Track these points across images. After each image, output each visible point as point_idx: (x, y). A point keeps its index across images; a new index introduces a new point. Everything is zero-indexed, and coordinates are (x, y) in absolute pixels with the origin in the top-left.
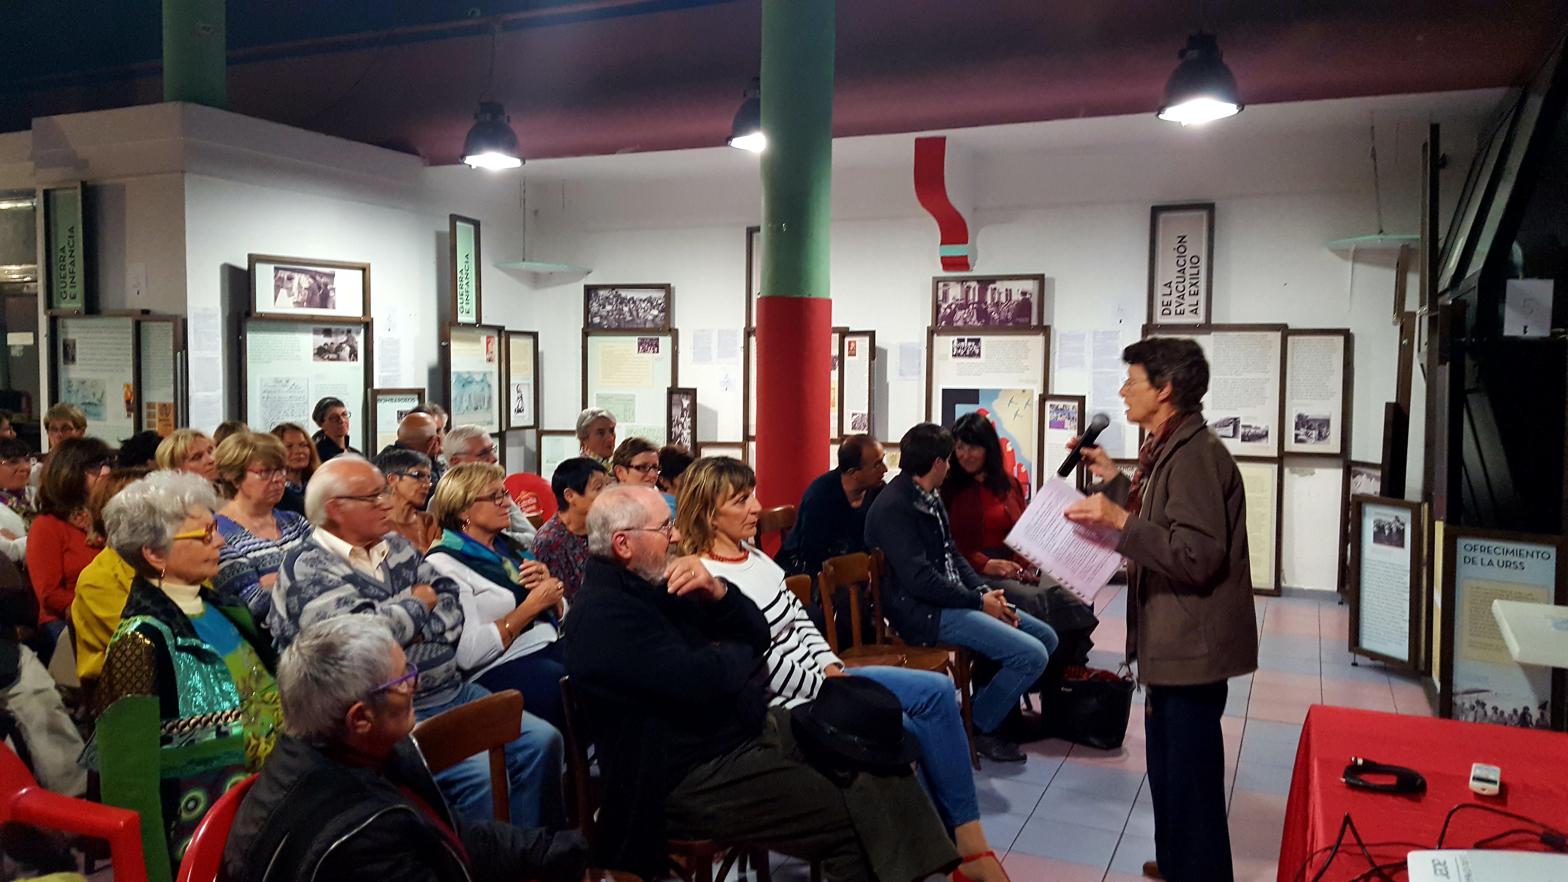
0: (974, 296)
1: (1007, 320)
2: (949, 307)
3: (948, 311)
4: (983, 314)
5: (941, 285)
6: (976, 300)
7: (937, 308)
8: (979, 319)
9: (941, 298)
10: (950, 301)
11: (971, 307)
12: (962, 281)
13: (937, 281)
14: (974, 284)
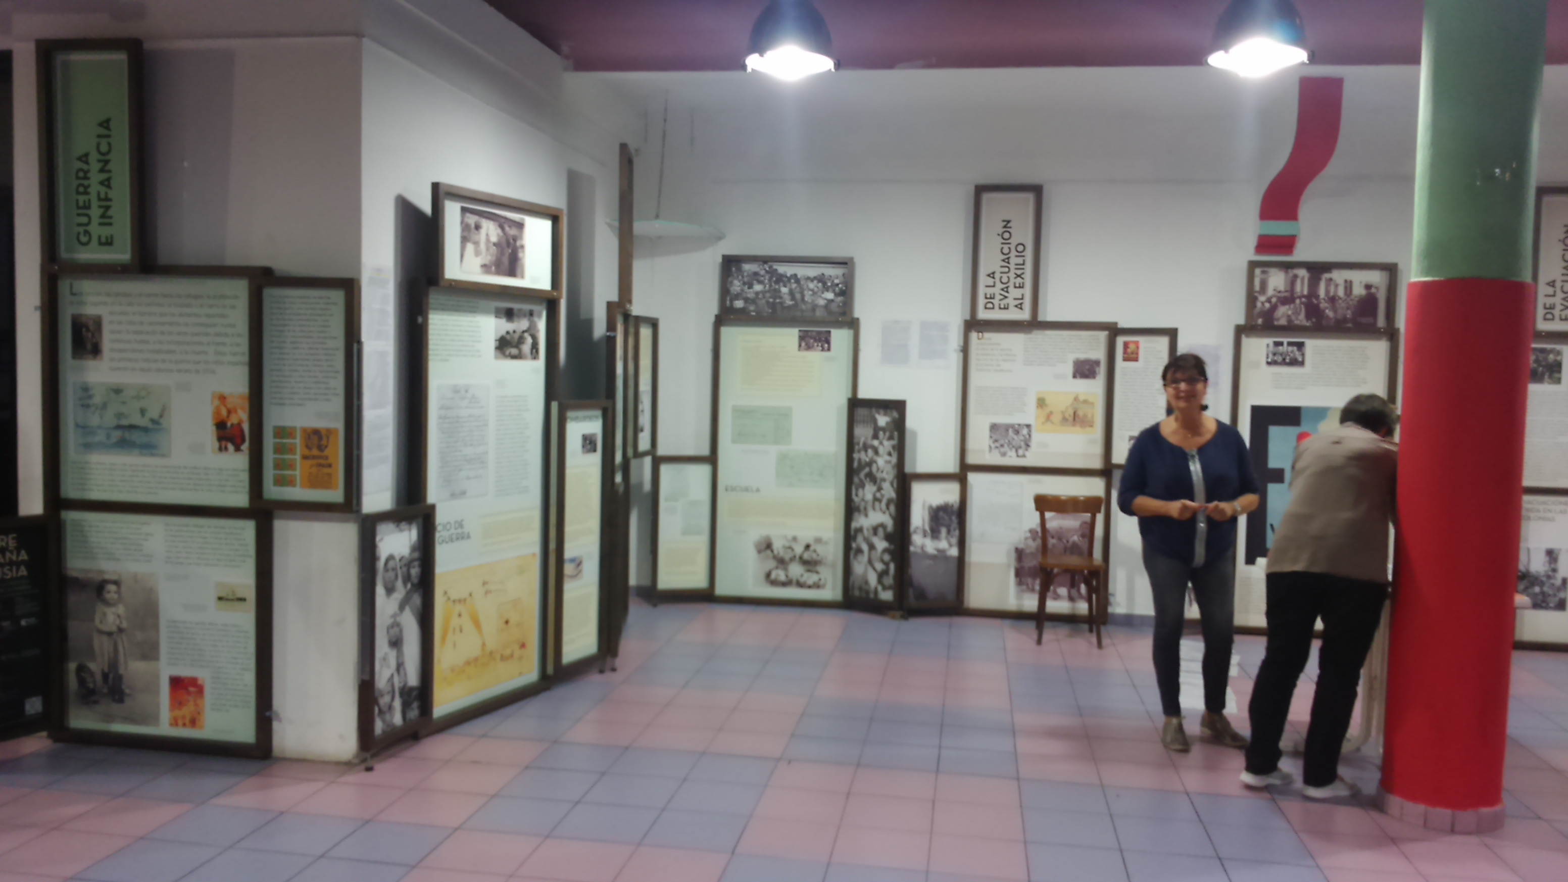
0: (1302, 288)
1: (1345, 320)
2: (1269, 301)
3: (1267, 305)
4: (1313, 311)
5: (1258, 271)
6: (1306, 292)
7: (1251, 300)
8: (1308, 317)
9: (1257, 287)
10: (1270, 292)
11: (1298, 301)
12: (1287, 266)
13: (1253, 265)
14: (1302, 273)
